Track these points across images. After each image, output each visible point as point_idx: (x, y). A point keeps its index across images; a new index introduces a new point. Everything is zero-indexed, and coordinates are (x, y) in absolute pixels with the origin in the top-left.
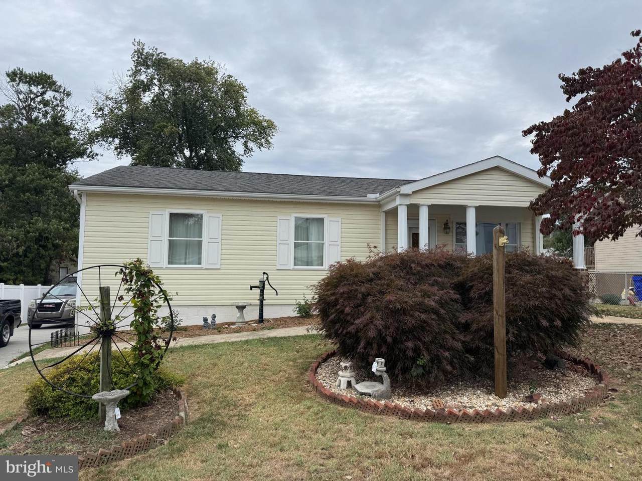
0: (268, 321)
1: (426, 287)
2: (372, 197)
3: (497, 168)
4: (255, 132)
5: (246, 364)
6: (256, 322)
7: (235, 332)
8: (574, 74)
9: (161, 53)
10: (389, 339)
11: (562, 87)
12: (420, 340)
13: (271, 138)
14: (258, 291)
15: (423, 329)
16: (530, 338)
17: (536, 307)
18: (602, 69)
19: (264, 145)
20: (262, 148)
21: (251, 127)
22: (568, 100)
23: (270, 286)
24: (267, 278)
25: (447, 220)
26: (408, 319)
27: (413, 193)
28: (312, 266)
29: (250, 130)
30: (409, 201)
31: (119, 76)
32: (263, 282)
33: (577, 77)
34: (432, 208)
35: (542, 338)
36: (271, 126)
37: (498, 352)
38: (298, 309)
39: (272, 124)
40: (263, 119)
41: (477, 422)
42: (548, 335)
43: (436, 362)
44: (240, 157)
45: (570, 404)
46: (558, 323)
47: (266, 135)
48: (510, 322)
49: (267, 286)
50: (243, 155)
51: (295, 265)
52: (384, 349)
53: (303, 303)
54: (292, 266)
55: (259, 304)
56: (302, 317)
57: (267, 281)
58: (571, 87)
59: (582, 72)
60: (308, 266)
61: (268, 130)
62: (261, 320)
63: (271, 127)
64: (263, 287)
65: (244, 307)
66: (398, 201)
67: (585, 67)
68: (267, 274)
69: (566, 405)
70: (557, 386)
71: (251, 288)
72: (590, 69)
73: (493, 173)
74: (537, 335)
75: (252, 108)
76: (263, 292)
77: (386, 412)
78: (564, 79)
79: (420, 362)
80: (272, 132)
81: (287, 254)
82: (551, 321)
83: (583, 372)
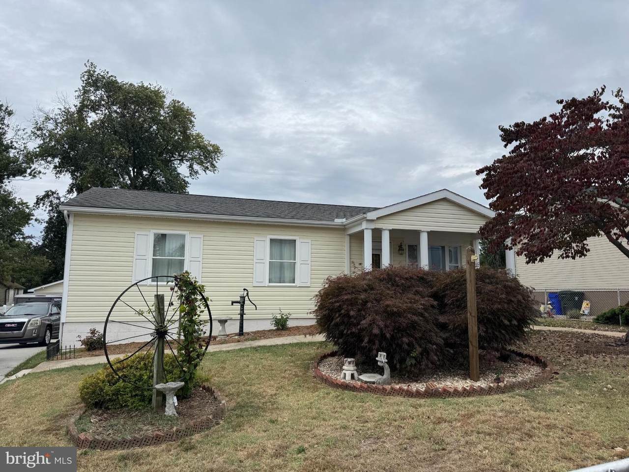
0: (248, 334)
1: (410, 296)
2: (338, 221)
3: (445, 200)
4: (201, 155)
5: (252, 366)
6: (236, 334)
7: (221, 344)
8: (510, 126)
9: (112, 76)
10: (388, 336)
11: (501, 136)
12: (412, 336)
13: (216, 162)
14: (238, 306)
15: (414, 328)
16: (494, 334)
17: (499, 310)
18: (532, 124)
19: (210, 168)
20: (207, 171)
21: (197, 150)
22: (506, 146)
23: (250, 301)
24: (247, 294)
25: (401, 243)
26: (401, 320)
27: (378, 218)
28: (284, 282)
29: (196, 154)
30: (373, 226)
31: (63, 96)
32: (243, 298)
33: (513, 129)
34: (393, 232)
35: (503, 334)
36: (217, 150)
37: (472, 345)
38: (274, 322)
39: (218, 148)
40: (209, 143)
41: (464, 397)
42: (507, 332)
43: (425, 354)
44: (186, 179)
45: (528, 381)
46: (515, 322)
47: (212, 159)
48: (480, 321)
49: (247, 302)
50: (188, 177)
51: (269, 282)
52: (384, 344)
53: (279, 317)
54: (267, 283)
55: (239, 318)
56: (278, 329)
57: (247, 297)
58: (508, 136)
59: (517, 125)
60: (280, 283)
61: (213, 154)
62: (241, 333)
63: (216, 152)
64: (244, 302)
65: (226, 321)
66: (364, 225)
67: (519, 121)
68: (247, 290)
69: (526, 383)
70: (514, 372)
71: (233, 303)
72: (523, 123)
73: (441, 203)
74: (500, 332)
75: (197, 132)
76: (243, 307)
77: (392, 393)
78: (503, 130)
79: (413, 354)
80: (218, 157)
81: (263, 272)
82: (510, 321)
83: (530, 363)
